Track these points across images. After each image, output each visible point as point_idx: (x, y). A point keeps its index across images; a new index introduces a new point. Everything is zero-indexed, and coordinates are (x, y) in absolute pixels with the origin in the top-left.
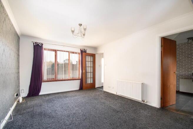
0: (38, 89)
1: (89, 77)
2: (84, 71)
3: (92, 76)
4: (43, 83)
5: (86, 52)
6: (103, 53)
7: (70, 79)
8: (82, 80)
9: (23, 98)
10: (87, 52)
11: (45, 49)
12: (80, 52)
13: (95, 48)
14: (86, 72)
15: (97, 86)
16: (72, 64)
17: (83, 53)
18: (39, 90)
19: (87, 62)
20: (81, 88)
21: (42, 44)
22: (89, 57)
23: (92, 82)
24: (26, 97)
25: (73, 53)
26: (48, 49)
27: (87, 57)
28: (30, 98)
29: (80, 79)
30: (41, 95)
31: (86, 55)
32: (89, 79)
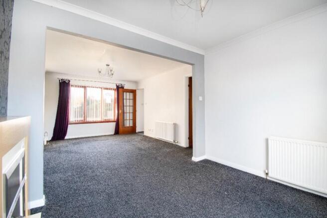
0: (63, 132)
1: (128, 118)
2: (120, 111)
3: (131, 118)
4: (69, 125)
5: (123, 88)
6: (143, 89)
7: (102, 120)
8: (117, 122)
9: (47, 142)
10: (125, 88)
11: (72, 86)
12: (115, 87)
13: (136, 83)
14: (123, 113)
15: (138, 130)
16: (106, 104)
17: (120, 89)
18: (65, 133)
19: (125, 101)
20: (117, 132)
21: (69, 81)
22: (128, 94)
23: (131, 125)
24: (50, 141)
25: (107, 89)
26: (76, 86)
27: (125, 93)
28: (54, 142)
29: (115, 121)
30: (67, 139)
31: (123, 92)
32: (128, 122)
